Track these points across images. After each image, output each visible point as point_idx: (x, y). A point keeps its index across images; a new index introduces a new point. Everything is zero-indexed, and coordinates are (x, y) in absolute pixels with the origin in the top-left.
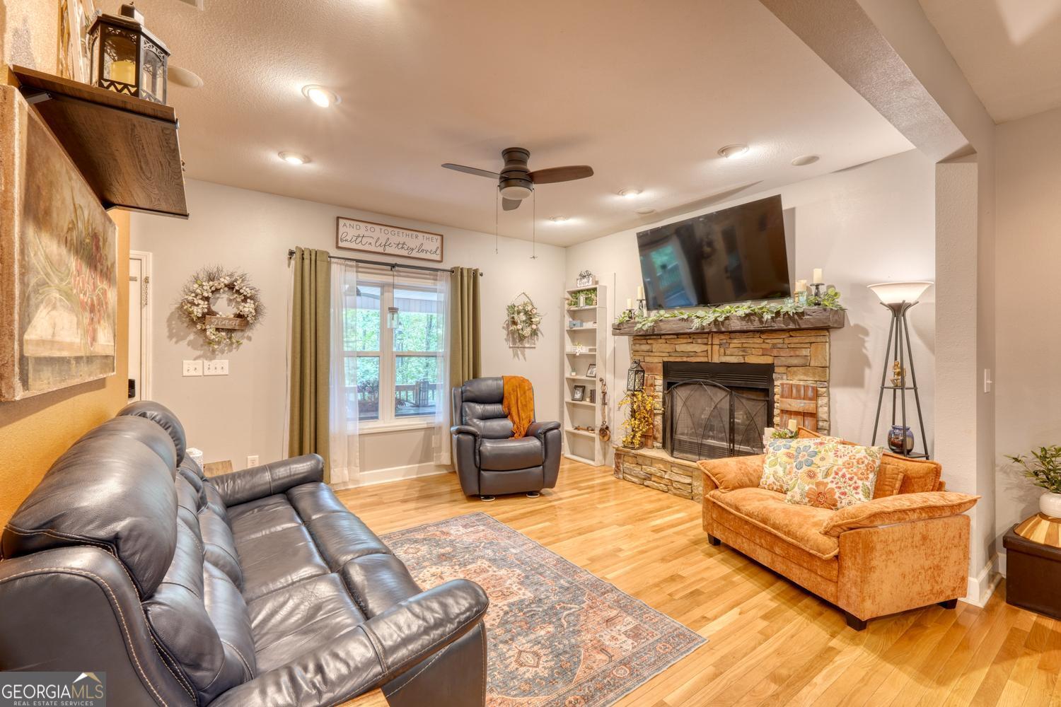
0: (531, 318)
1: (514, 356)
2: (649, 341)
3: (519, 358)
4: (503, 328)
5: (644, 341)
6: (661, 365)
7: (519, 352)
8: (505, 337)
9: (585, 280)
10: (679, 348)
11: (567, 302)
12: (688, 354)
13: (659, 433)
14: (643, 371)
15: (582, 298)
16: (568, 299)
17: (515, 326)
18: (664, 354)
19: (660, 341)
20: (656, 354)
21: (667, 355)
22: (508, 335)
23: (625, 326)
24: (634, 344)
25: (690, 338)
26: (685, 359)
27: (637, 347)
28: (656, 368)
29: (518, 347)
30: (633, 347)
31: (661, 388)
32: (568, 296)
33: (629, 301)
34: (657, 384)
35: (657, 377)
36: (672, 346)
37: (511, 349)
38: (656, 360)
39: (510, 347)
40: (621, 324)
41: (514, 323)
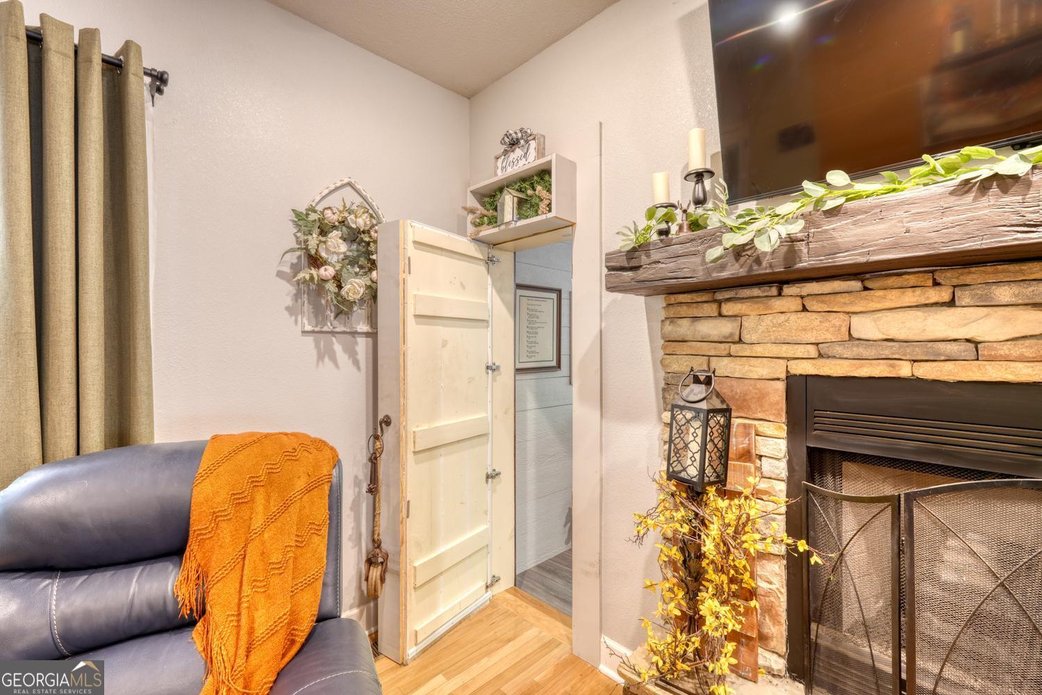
0: (370, 253)
1: (320, 357)
2: (728, 309)
3: (337, 365)
4: (280, 274)
5: (711, 309)
6: (781, 386)
7: (338, 348)
8: (289, 301)
9: (518, 152)
10: (865, 327)
11: (470, 217)
12: (930, 349)
13: (776, 621)
14: (726, 412)
15: (509, 201)
16: (472, 211)
17: (314, 272)
18: (800, 351)
19: (778, 304)
20: (759, 350)
21: (813, 351)
22: (297, 296)
23: (655, 256)
24: (672, 320)
25: (936, 284)
26: (905, 370)
27: (684, 328)
28: (762, 397)
29: (333, 333)
30: (668, 328)
31: (781, 468)
32: (472, 202)
33: (660, 179)
34: (763, 450)
35: (764, 427)
36: (837, 320)
37: (310, 340)
38: (761, 370)
39: (304, 332)
40: (641, 248)
41: (315, 261)
